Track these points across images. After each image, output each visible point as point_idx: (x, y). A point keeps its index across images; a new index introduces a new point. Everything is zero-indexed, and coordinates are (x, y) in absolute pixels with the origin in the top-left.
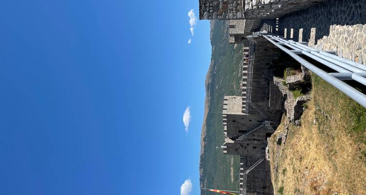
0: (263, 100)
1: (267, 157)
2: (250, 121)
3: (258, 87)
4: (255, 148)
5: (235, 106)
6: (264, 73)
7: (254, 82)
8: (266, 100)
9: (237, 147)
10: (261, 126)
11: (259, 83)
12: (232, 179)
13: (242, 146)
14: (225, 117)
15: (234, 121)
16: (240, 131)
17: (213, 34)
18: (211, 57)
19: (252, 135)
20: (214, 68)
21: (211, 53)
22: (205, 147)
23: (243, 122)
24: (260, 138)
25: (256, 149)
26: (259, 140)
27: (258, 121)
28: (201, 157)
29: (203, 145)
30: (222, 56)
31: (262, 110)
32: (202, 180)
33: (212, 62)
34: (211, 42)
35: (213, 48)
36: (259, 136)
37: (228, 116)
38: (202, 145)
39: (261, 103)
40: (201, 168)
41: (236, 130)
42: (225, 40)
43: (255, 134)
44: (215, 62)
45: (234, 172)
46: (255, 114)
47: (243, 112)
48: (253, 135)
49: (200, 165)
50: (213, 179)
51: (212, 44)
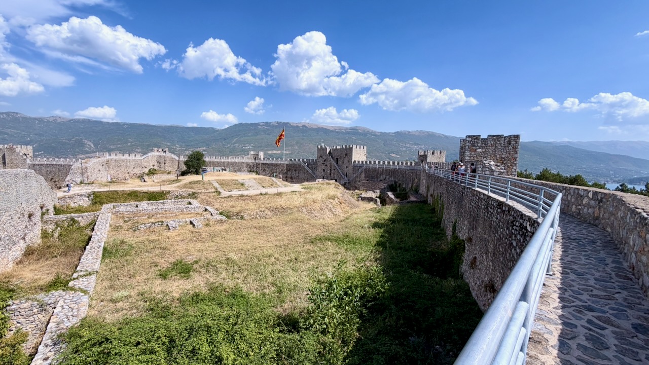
0: (365, 177)
1: (319, 180)
2: (347, 167)
3: (378, 173)
4: (324, 170)
5: (359, 155)
6: (391, 177)
7: (383, 170)
8: (366, 179)
9: (324, 157)
10: (343, 176)
11: (382, 173)
12: (270, 152)
13: (324, 161)
14: (349, 146)
15: (346, 155)
16: (337, 159)
17: (405, 134)
18: (383, 131)
19: (335, 168)
20: (373, 135)
21: (387, 132)
22: (297, 127)
23: (346, 161)
24: (332, 175)
25: (322, 172)
26: (330, 174)
27: (347, 173)
28: (287, 123)
29: (299, 125)
30: (383, 142)
31: (357, 177)
32: (267, 124)
33: (378, 133)
34: (398, 132)
35: (392, 133)
36: (334, 174)
37: (351, 149)
38: (299, 123)
39: (363, 175)
40: (278, 123)
41: (338, 156)
42: (399, 145)
43: (336, 171)
44: (379, 136)
45: (276, 154)
46: (353, 171)
47: (355, 161)
48: (334, 170)
49: (280, 122)
50: (268, 134)
51: (395, 133)
